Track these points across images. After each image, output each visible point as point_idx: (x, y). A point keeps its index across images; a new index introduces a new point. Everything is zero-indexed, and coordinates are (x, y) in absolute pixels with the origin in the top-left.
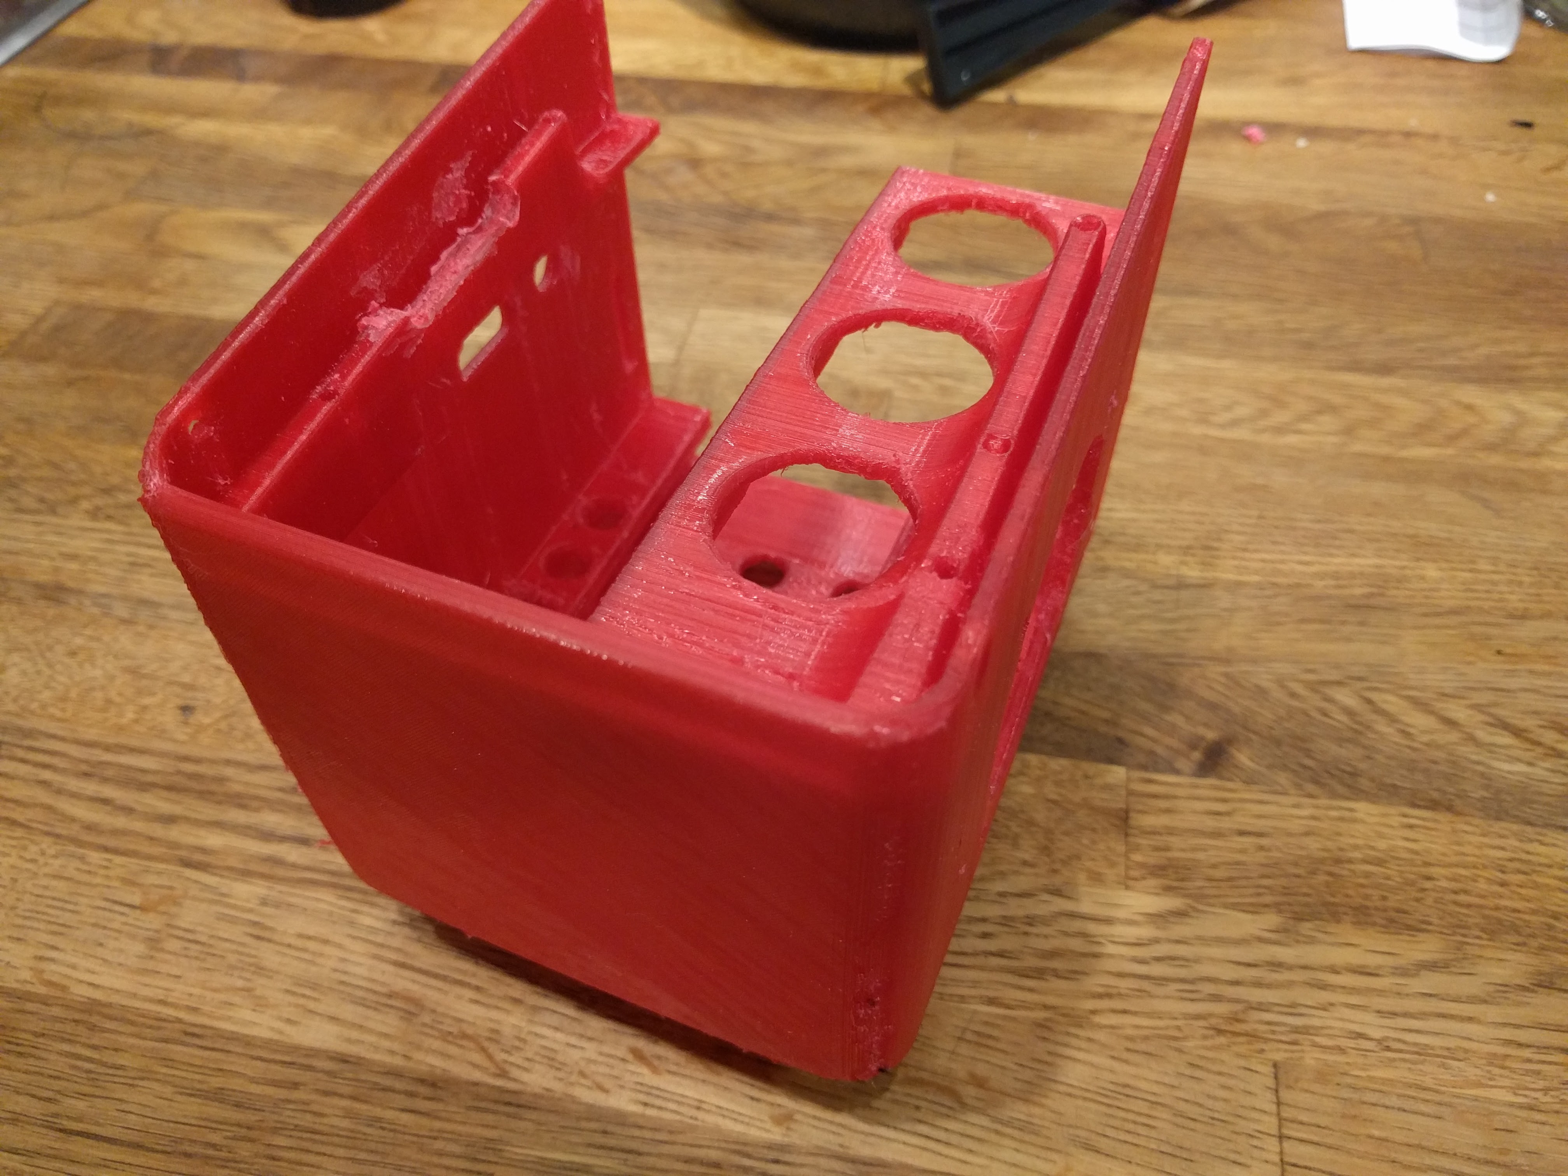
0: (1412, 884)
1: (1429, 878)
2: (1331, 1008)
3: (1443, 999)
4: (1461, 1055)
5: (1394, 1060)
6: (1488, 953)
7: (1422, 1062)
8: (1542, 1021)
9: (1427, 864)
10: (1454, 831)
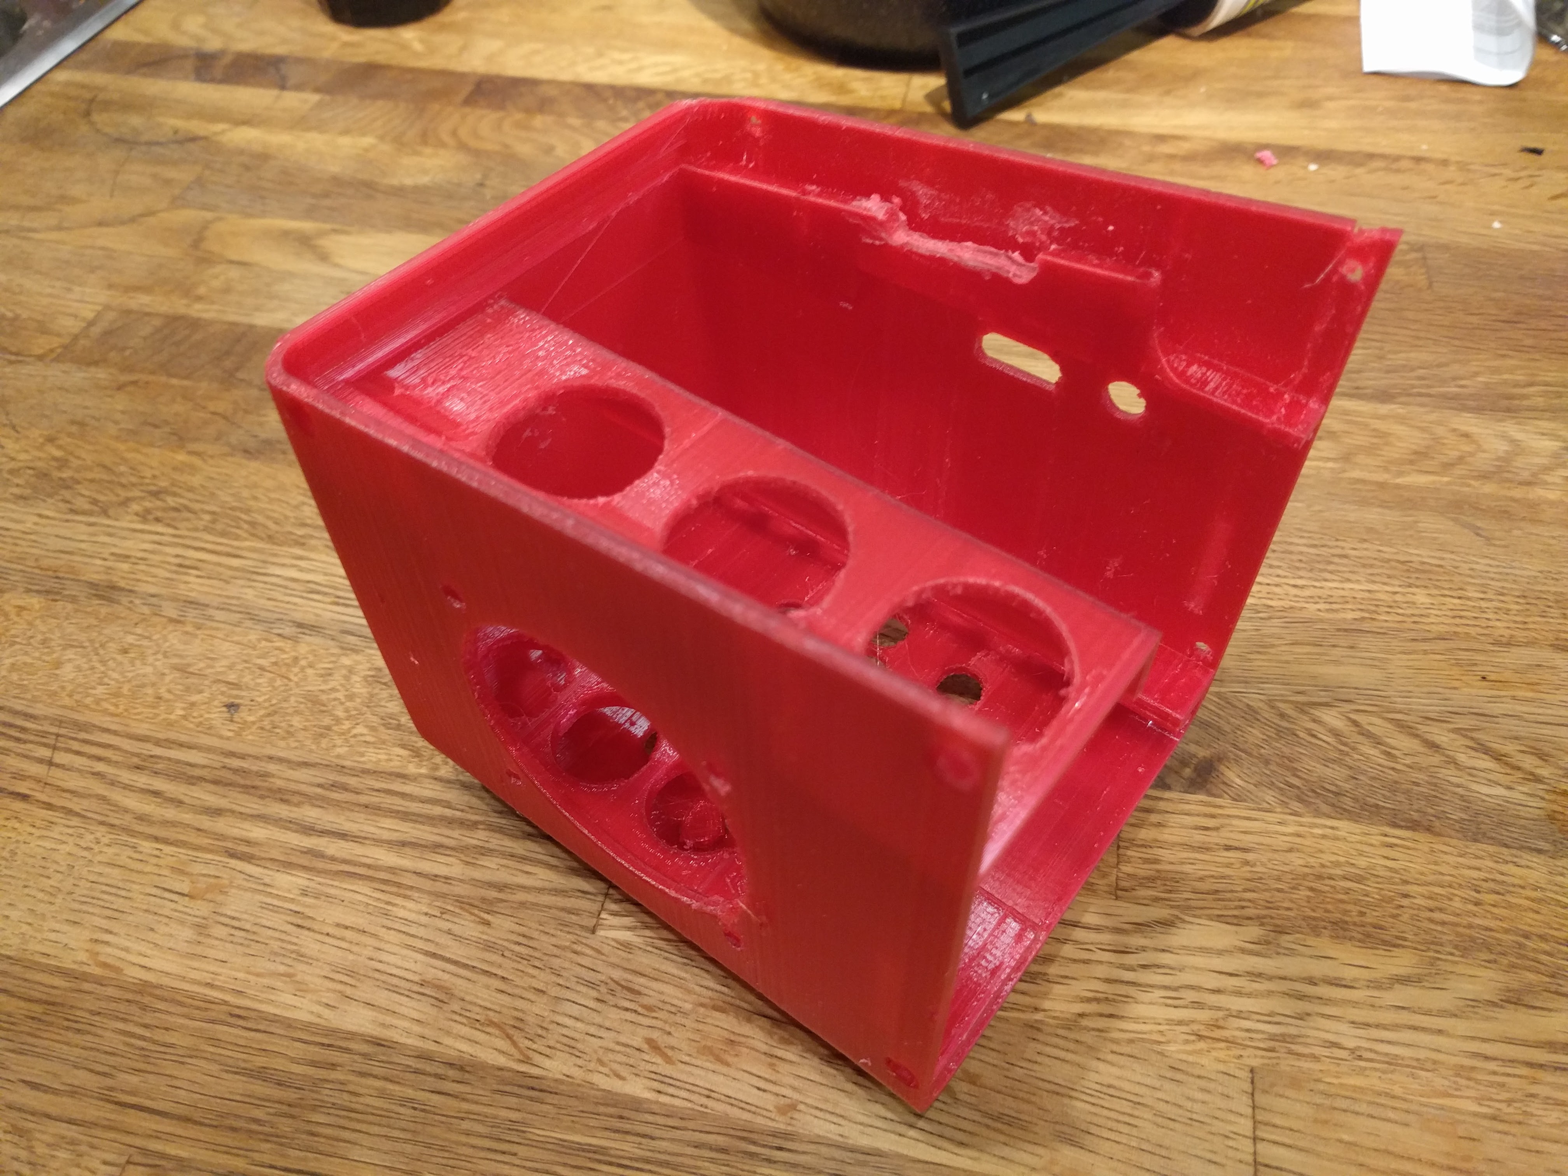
0: (1391, 900)
1: (1406, 896)
2: (1306, 1017)
3: (1414, 1012)
4: (1429, 1065)
5: (1365, 1069)
6: (1460, 969)
7: (1392, 1072)
8: (1509, 1035)
9: (1406, 882)
10: (1432, 851)
